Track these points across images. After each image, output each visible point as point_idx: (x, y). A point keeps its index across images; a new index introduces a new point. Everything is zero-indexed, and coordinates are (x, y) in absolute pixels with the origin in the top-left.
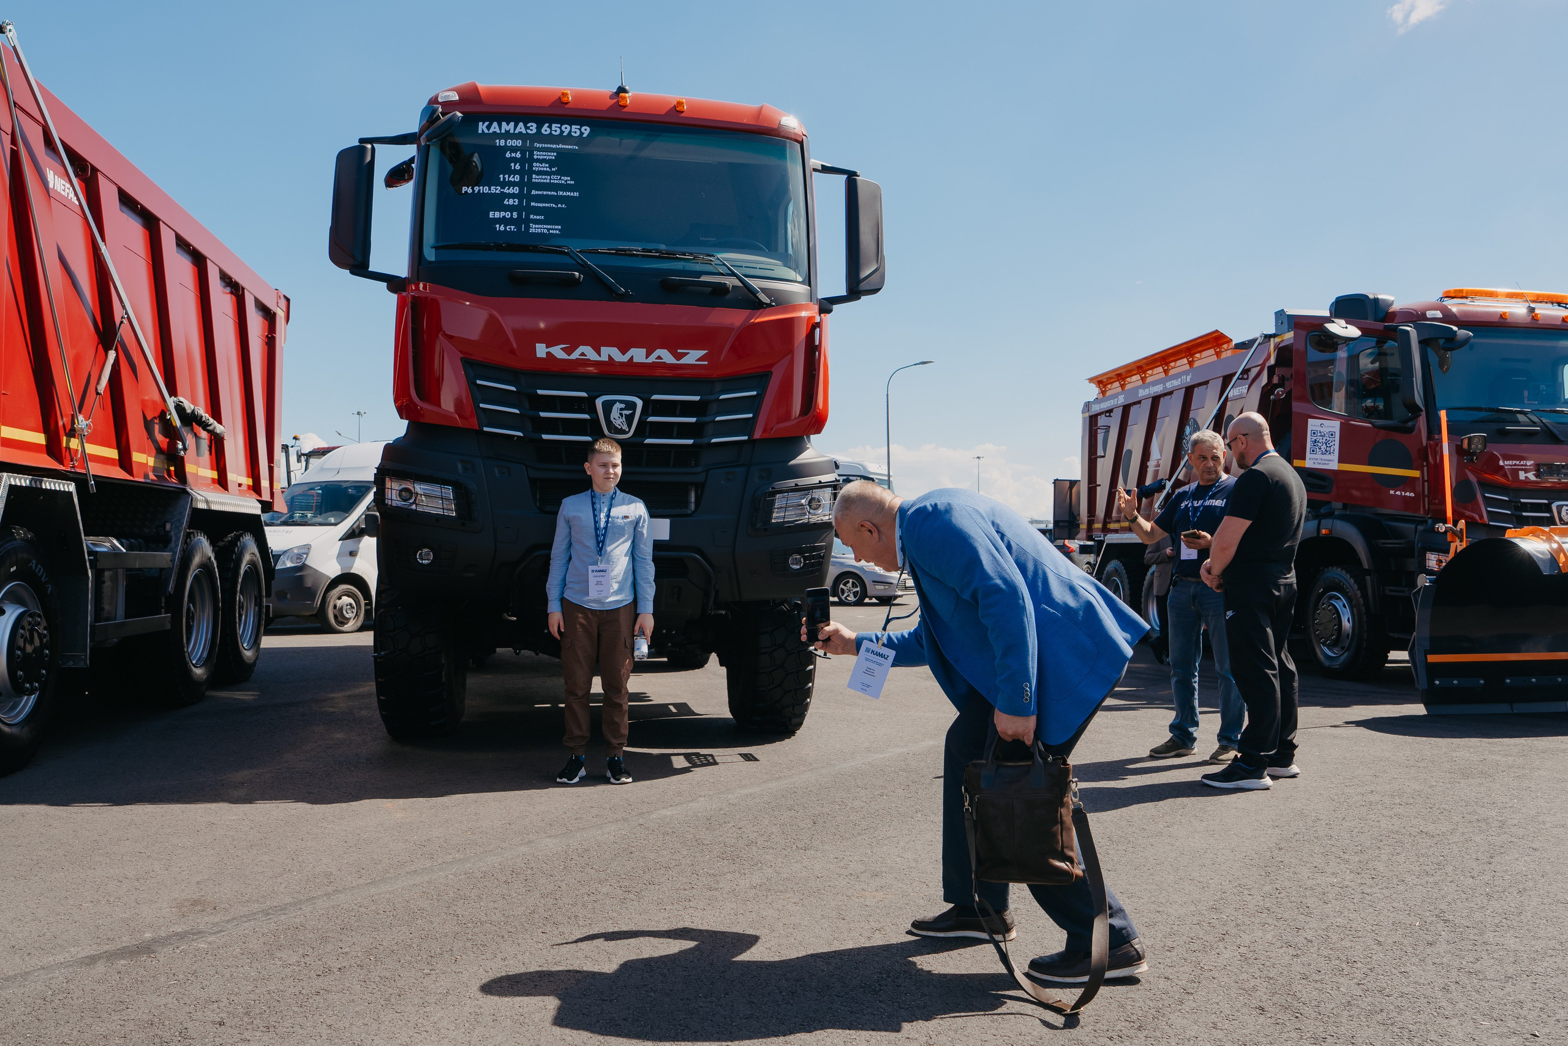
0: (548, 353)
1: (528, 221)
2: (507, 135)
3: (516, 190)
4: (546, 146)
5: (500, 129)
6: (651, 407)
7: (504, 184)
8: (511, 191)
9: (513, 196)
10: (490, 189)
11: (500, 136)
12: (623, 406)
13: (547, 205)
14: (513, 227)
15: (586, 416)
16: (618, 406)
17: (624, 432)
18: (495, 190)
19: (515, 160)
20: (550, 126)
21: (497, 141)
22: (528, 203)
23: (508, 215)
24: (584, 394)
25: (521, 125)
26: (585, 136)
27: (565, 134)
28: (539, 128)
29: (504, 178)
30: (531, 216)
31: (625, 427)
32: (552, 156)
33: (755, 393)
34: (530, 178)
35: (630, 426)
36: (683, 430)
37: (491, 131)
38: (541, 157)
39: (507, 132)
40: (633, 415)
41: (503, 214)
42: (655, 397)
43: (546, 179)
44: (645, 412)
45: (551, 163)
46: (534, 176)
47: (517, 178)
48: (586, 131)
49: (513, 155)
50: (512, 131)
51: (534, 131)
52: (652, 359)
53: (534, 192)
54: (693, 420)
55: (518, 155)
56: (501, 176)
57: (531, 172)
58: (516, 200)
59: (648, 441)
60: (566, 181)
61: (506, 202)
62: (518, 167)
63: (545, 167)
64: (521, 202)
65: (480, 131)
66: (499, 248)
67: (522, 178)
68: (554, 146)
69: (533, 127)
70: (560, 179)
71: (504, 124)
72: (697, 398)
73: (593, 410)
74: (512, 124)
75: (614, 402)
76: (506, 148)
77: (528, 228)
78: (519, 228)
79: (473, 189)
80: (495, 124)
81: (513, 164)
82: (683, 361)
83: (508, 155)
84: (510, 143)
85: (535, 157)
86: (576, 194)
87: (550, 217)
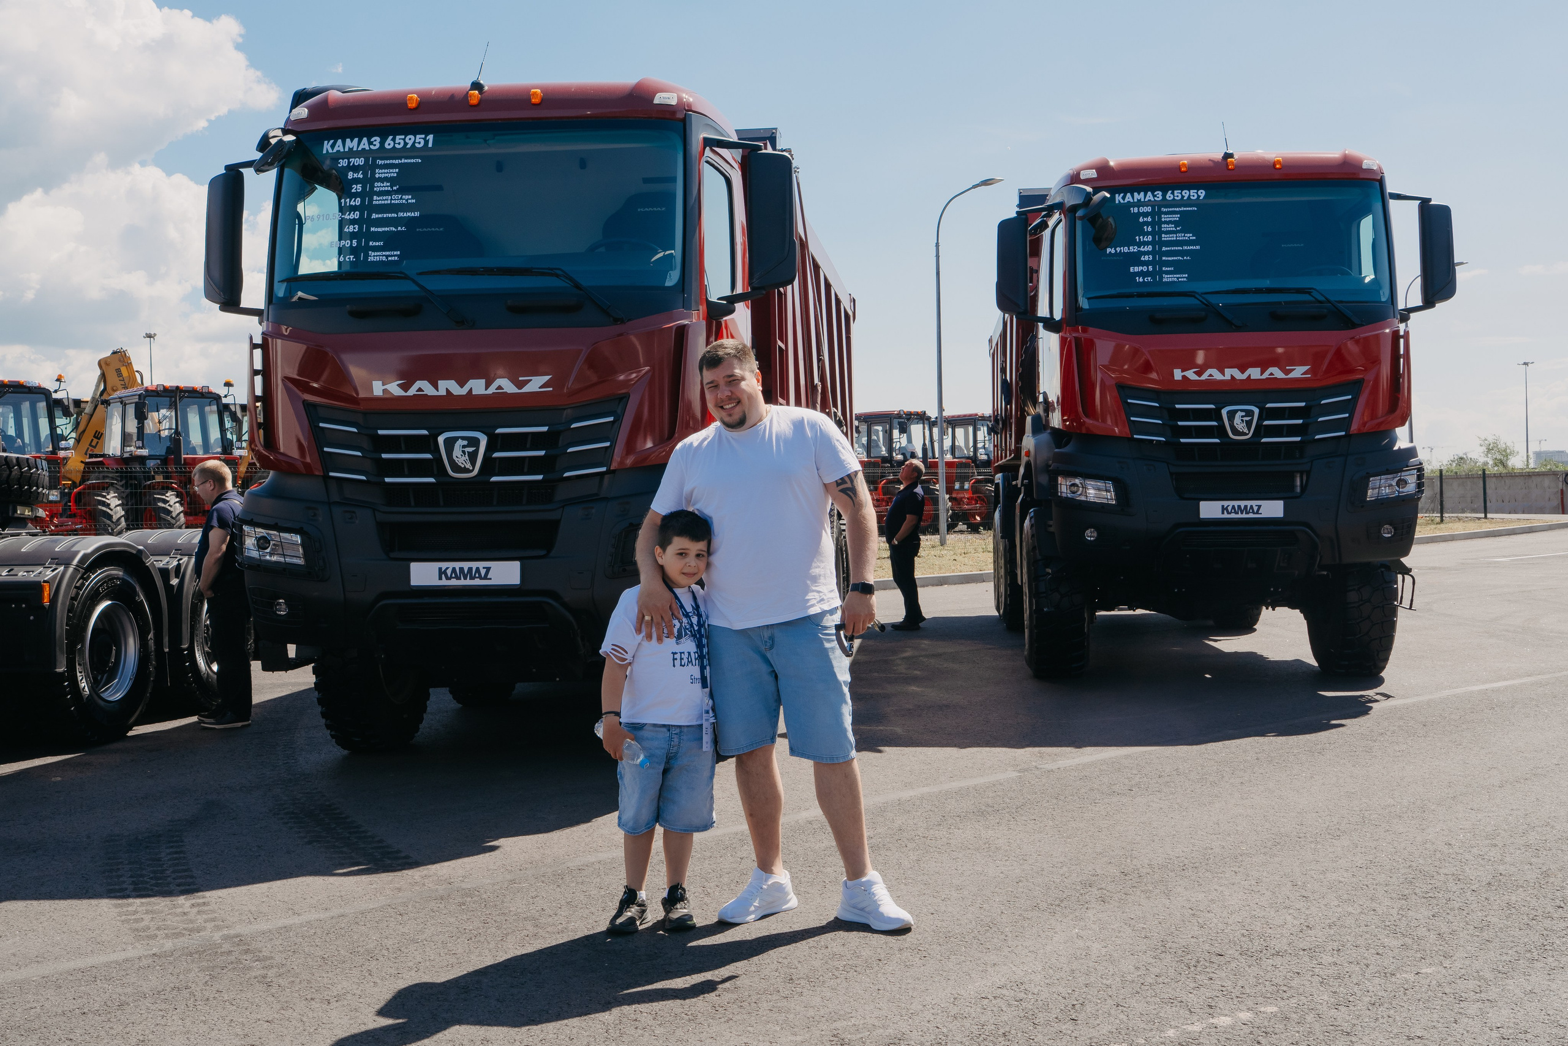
0: (1184, 377)
1: (1161, 273)
2: (1139, 204)
3: (1150, 248)
4: (1171, 209)
5: (1133, 199)
6: (1266, 414)
7: (1140, 244)
8: (1146, 249)
9: (1147, 253)
10: (1129, 249)
11: (1134, 205)
12: (1244, 414)
13: (1175, 258)
14: (1149, 278)
15: (1215, 423)
16: (1240, 414)
17: (1246, 434)
18: (1133, 249)
19: (1147, 224)
20: (1173, 193)
21: (1132, 209)
22: (1160, 258)
23: (1145, 269)
24: (1212, 406)
25: (1149, 193)
26: (1201, 198)
27: (1185, 198)
28: (1164, 196)
29: (1140, 239)
30: (1164, 269)
31: (1246, 430)
32: (1176, 217)
33: (1350, 397)
34: (1160, 237)
35: (1249, 430)
36: (1291, 430)
37: (1126, 201)
38: (1168, 219)
39: (1139, 201)
40: (1251, 420)
41: (1141, 268)
42: (1268, 405)
43: (1173, 237)
44: (1261, 418)
45: (1175, 223)
46: (1163, 236)
47: (1150, 238)
48: (1202, 193)
49: (1145, 219)
50: (1143, 200)
51: (1161, 198)
52: (1266, 375)
53: (1164, 249)
54: (1300, 421)
55: (1149, 219)
56: (1137, 237)
57: (1161, 232)
58: (1151, 256)
59: (1264, 440)
60: (1189, 237)
61: (1142, 259)
62: (1150, 229)
63: (1171, 228)
64: (1154, 258)
65: (1117, 202)
66: (1141, 295)
67: (1154, 238)
68: (1178, 209)
69: (1159, 194)
70: (1184, 236)
71: (1136, 194)
72: (1303, 404)
73: (1219, 418)
74: (1142, 194)
75: (1236, 411)
76: (1139, 214)
77: (1161, 278)
78: (1154, 278)
79: (1115, 249)
80: (1129, 195)
81: (1145, 227)
82: (1291, 375)
83: (1141, 220)
84: (1143, 209)
85: (1163, 219)
86: (1198, 247)
87: (1179, 268)
